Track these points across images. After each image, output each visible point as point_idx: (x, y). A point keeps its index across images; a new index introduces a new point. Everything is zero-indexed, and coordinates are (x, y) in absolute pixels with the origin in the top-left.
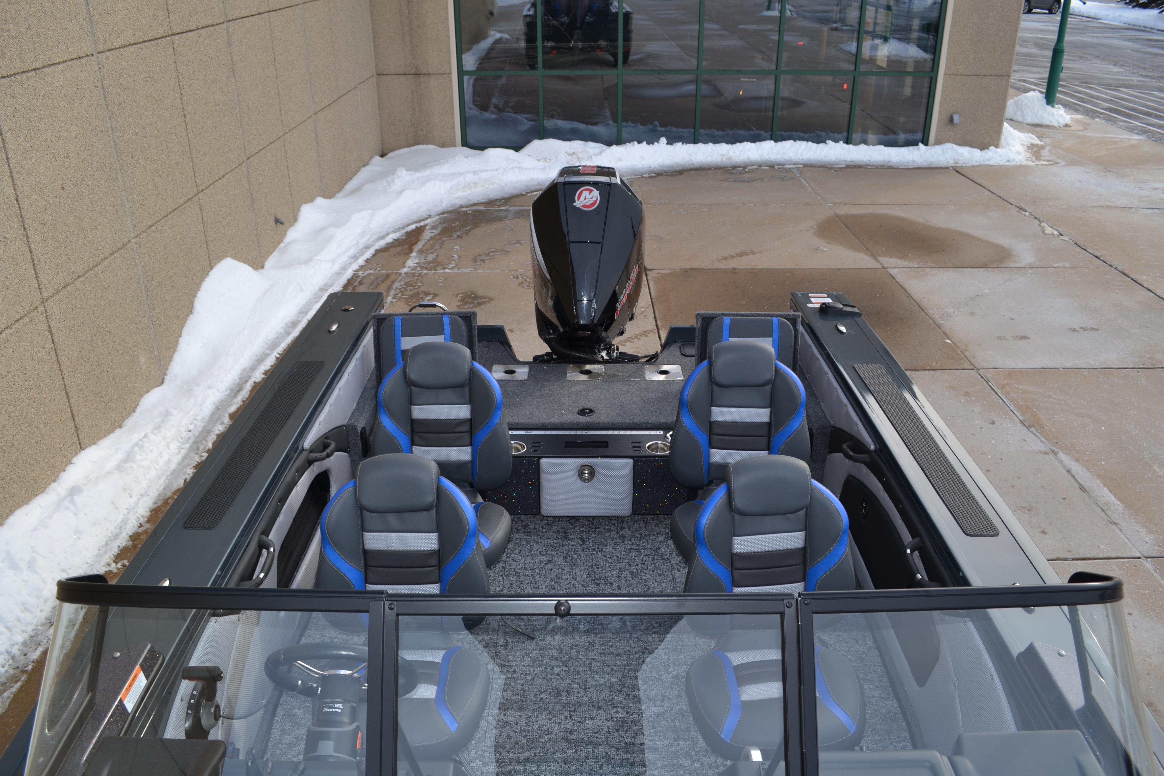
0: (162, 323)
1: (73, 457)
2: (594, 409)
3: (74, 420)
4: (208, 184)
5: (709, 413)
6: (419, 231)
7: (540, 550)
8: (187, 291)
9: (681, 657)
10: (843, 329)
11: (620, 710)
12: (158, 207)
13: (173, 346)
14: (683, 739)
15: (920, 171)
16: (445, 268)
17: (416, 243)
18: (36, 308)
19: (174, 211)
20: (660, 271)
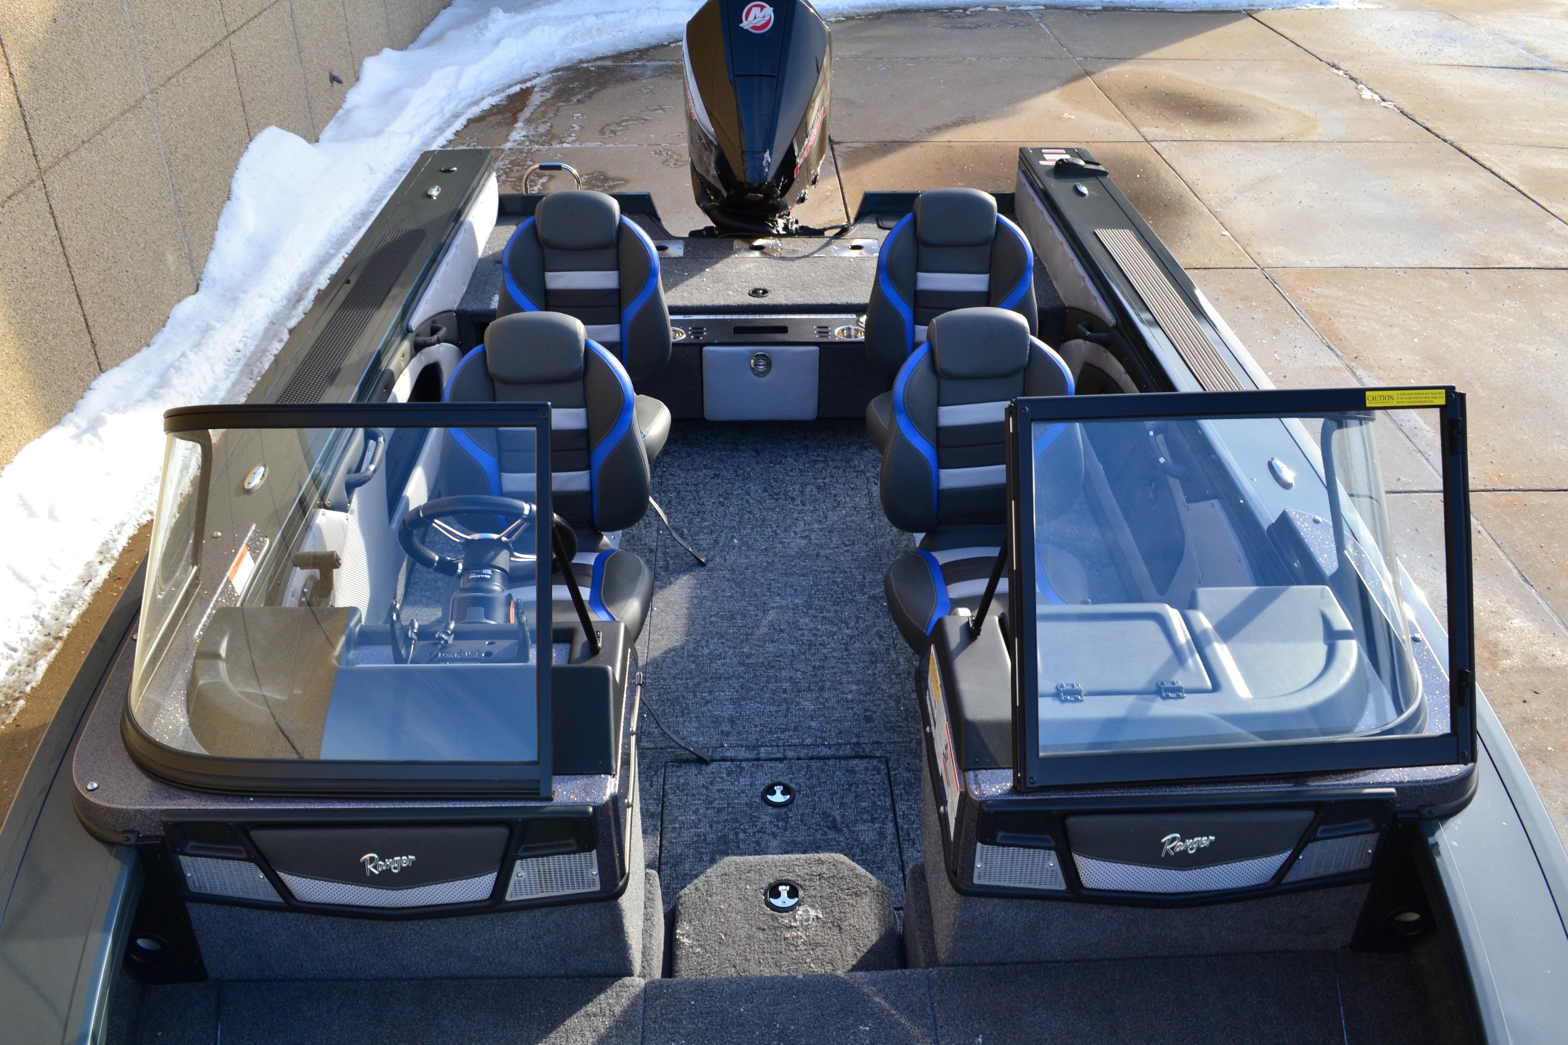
0: (192, 210)
1: (91, 381)
2: (768, 288)
3: (89, 333)
4: (241, 23)
5: (915, 281)
6: (525, 95)
7: (705, 463)
8: (221, 169)
9: (878, 577)
10: (1084, 190)
11: (806, 632)
12: (178, 51)
13: (208, 242)
14: (882, 661)
15: (1202, 15)
16: (562, 142)
17: (522, 110)
18: (32, 182)
19: (199, 58)
20: (850, 145)
